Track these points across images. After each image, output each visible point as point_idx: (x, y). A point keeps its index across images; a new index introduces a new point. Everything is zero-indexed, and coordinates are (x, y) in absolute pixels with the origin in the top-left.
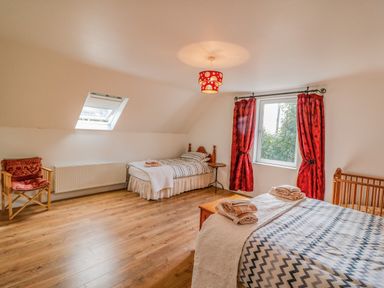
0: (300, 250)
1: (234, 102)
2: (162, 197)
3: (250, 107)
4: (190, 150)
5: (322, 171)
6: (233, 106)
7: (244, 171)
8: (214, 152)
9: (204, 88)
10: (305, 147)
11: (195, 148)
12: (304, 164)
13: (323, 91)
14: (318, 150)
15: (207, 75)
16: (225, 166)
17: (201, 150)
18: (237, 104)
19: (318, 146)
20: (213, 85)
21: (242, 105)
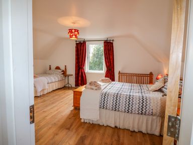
0: (117, 92)
1: (75, 43)
2: (42, 94)
3: (83, 46)
4: (50, 69)
5: (114, 73)
6: (75, 45)
7: (82, 77)
8: (66, 68)
9: (71, 37)
10: (107, 63)
11: (53, 67)
12: (107, 71)
13: (113, 40)
14: (112, 64)
15: (73, 31)
16: (72, 75)
17: (58, 68)
18: (76, 44)
19: (112, 62)
20: (76, 36)
21: (79, 45)
